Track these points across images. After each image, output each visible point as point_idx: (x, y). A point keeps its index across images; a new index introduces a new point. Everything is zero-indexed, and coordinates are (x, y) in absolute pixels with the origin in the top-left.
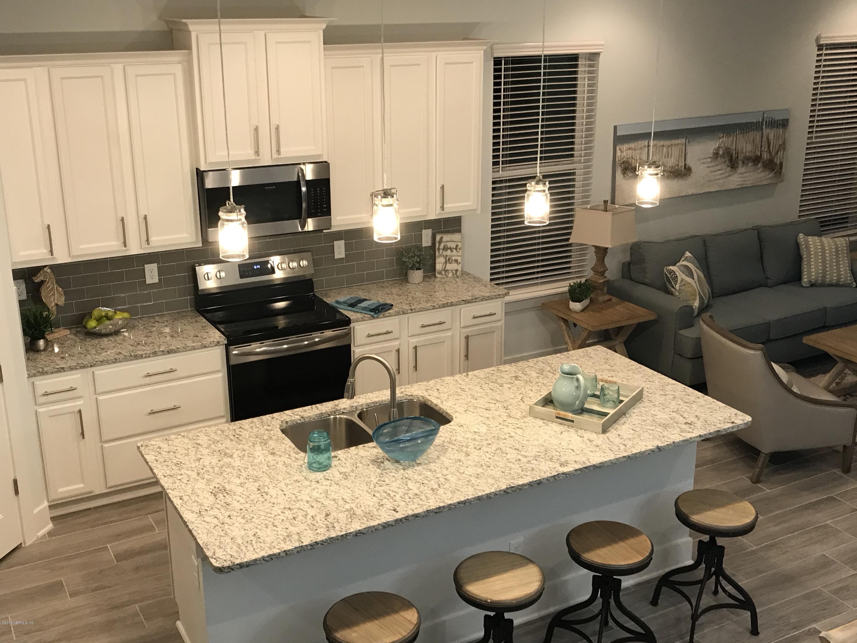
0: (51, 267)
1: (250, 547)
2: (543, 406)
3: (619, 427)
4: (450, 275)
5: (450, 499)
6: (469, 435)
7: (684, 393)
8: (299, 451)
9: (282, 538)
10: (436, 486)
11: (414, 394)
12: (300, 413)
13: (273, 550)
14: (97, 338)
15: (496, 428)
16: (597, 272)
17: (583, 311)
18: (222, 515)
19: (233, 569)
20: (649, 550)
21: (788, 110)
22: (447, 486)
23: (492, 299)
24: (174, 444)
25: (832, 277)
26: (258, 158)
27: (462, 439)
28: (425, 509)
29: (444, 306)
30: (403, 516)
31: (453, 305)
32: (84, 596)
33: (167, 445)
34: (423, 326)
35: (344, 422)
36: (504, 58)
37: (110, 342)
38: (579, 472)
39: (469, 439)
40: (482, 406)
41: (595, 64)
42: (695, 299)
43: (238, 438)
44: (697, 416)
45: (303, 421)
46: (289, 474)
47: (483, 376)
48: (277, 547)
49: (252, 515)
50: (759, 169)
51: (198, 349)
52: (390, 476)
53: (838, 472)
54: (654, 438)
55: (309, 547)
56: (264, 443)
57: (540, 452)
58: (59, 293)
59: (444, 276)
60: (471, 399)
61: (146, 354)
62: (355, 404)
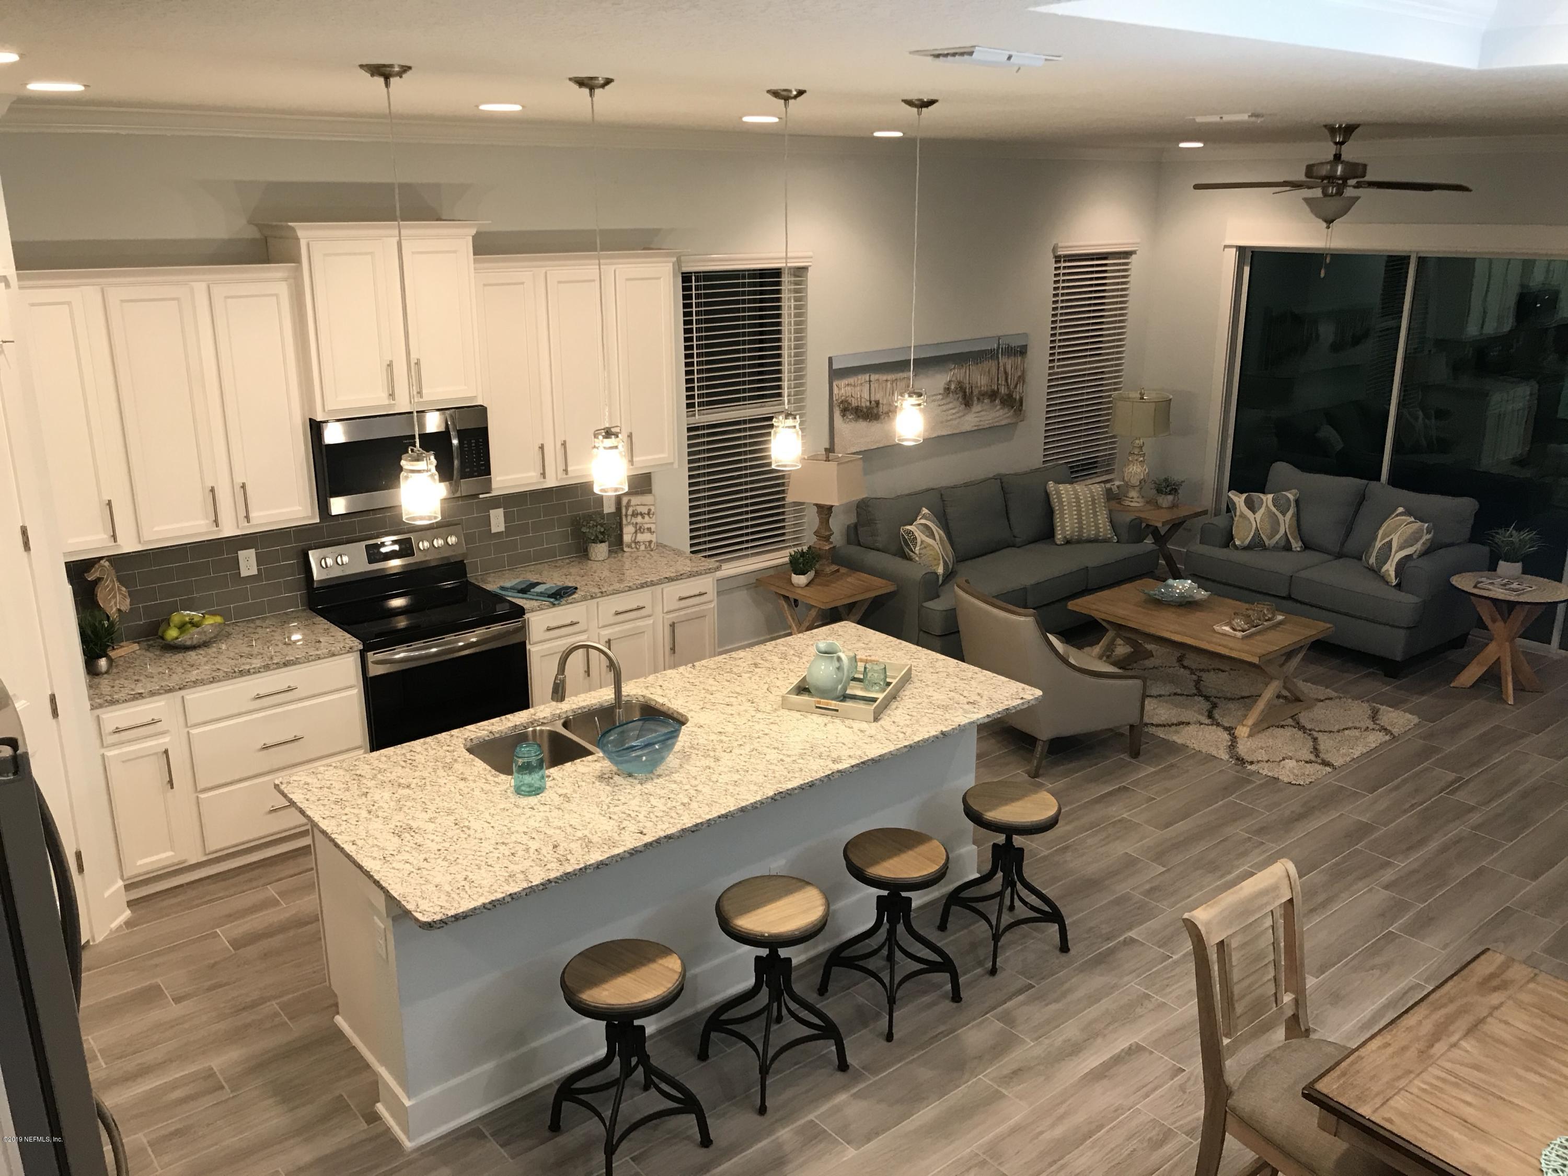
0: (110, 558)
1: (463, 894)
2: (797, 695)
3: (892, 714)
4: (643, 548)
5: (708, 813)
6: (713, 737)
7: (958, 669)
8: (498, 773)
9: (504, 880)
10: (686, 800)
11: (631, 694)
12: (486, 727)
13: (495, 894)
14: (179, 653)
15: (744, 726)
16: (823, 537)
17: (807, 585)
18: (417, 859)
19: (446, 924)
20: (945, 857)
21: (1026, 335)
22: (700, 798)
23: (701, 574)
24: (326, 777)
25: (1089, 532)
26: (393, 402)
27: (706, 742)
28: (679, 827)
29: (643, 586)
30: (654, 839)
31: (654, 585)
32: (195, 998)
33: (316, 780)
34: (617, 613)
35: (546, 735)
36: (695, 273)
37: (200, 657)
38: (855, 769)
39: (715, 741)
40: (721, 702)
41: (802, 280)
42: (938, 564)
43: (411, 764)
44: (979, 694)
45: (492, 737)
46: (492, 802)
47: (713, 667)
48: (499, 890)
49: (456, 856)
50: (996, 406)
51: (325, 658)
52: (625, 793)
53: (1125, 757)
54: (936, 722)
55: (541, 887)
56: (449, 767)
57: (804, 749)
58: (123, 594)
59: (635, 550)
60: (706, 695)
61: (254, 668)
62: (558, 712)
